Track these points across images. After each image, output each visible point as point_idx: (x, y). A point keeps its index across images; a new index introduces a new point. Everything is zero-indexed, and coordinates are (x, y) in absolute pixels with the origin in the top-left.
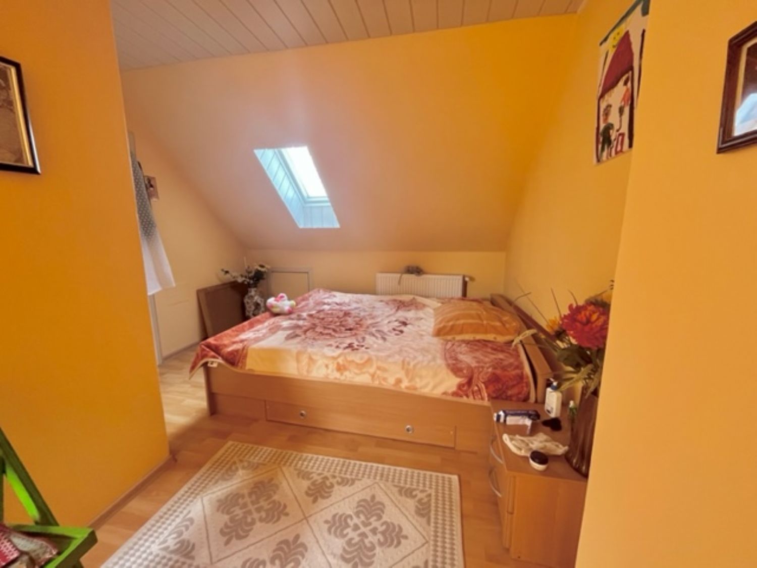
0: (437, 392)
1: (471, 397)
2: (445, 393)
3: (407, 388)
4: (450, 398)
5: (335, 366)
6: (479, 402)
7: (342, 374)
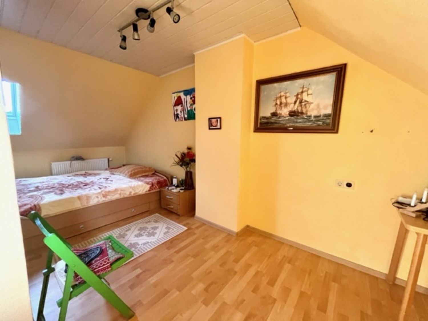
0: (144, 192)
1: (154, 190)
2: (146, 191)
3: (134, 194)
4: (148, 192)
5: (102, 196)
6: (156, 190)
7: (106, 198)
